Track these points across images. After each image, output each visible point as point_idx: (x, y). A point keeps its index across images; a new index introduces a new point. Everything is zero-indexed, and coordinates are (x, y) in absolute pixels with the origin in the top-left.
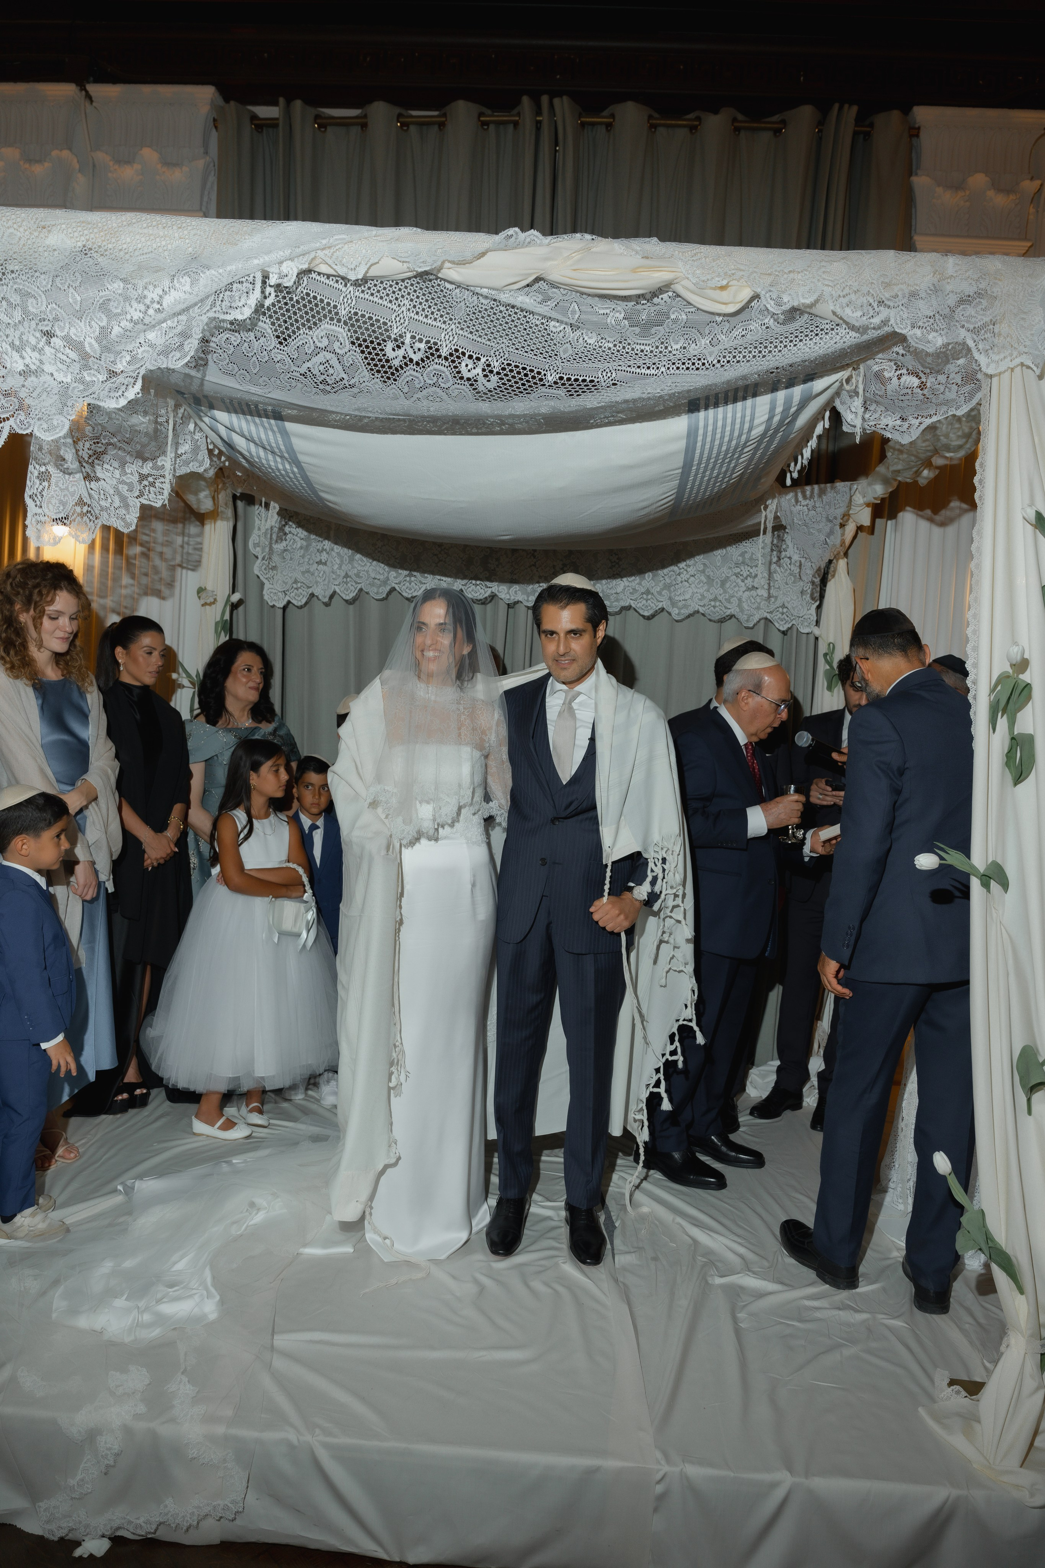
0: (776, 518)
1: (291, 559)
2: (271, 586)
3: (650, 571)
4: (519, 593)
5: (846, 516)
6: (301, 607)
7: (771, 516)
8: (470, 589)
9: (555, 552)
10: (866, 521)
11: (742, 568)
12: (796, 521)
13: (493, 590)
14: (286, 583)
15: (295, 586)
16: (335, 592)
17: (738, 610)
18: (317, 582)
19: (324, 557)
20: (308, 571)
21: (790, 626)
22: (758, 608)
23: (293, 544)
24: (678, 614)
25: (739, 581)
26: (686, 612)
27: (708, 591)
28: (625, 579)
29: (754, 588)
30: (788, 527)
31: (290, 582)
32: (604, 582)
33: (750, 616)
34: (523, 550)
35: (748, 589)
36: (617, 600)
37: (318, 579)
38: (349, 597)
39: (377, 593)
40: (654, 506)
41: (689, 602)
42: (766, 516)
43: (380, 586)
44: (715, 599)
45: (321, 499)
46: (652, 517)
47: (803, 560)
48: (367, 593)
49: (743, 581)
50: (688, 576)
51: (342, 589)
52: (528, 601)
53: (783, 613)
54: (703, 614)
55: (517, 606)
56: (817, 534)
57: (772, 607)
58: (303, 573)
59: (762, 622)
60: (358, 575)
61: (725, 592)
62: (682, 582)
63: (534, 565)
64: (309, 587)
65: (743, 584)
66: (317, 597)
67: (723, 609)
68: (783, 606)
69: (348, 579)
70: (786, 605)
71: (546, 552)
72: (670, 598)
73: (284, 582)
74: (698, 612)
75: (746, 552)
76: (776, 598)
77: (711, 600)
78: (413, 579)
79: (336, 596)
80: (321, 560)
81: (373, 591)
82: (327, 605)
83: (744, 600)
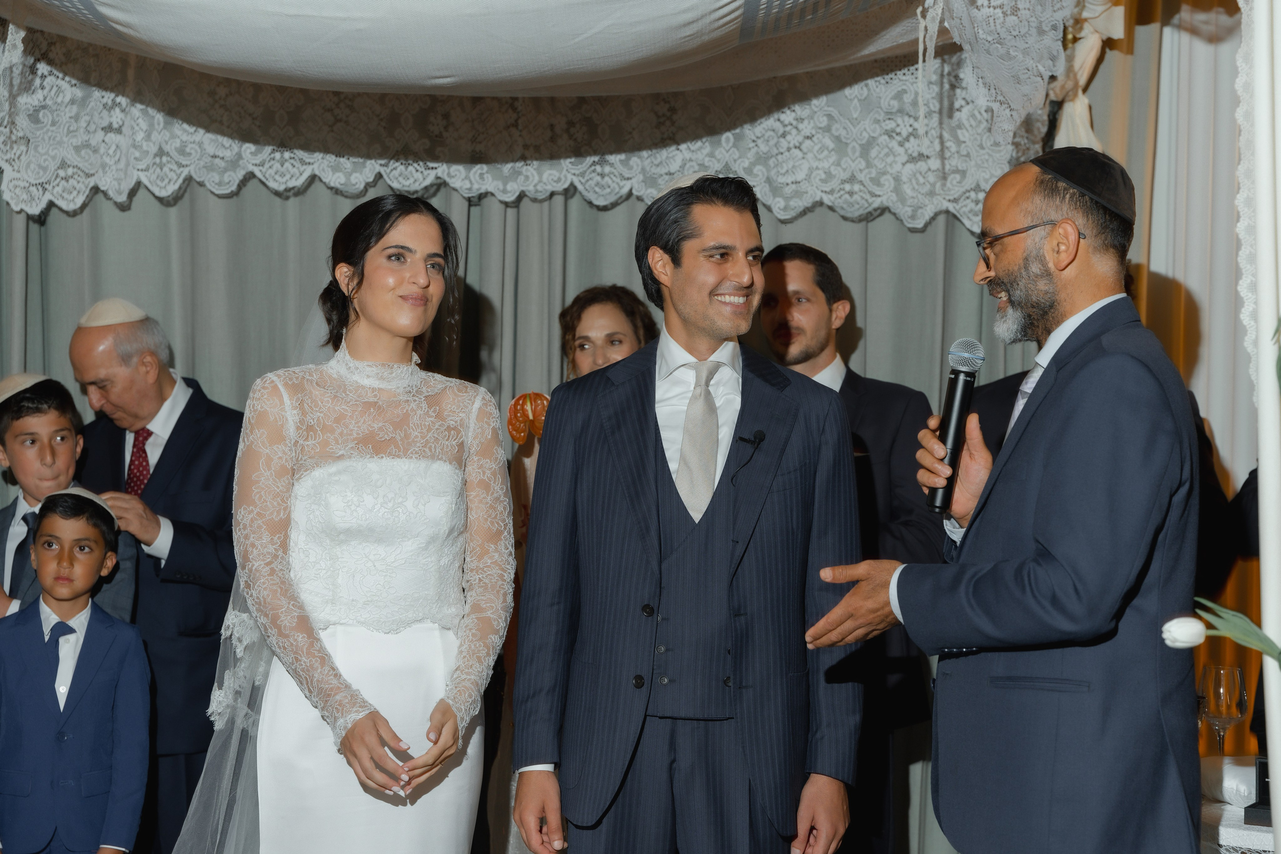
0: (943, 31)
1: (54, 124)
2: (18, 175)
3: (729, 129)
4: (488, 177)
5: (1079, 22)
6: (74, 214)
7: (934, 29)
8: (396, 173)
9: (552, 100)
10: (1118, 32)
11: (899, 121)
12: (982, 35)
14: (45, 169)
15: (62, 173)
16: (139, 184)
17: (894, 197)
18: (104, 166)
19: (116, 117)
20: (87, 145)
22: (932, 194)
23: (57, 94)
24: (786, 209)
25: (894, 144)
26: (800, 204)
27: (838, 164)
28: (683, 147)
29: (922, 157)
30: (966, 47)
31: (52, 166)
32: (645, 154)
33: (916, 209)
34: (493, 98)
35: (912, 159)
37: (107, 160)
38: (167, 190)
39: (220, 184)
40: (708, 20)
41: (804, 186)
42: (926, 28)
43: (225, 170)
44: (852, 179)
45: (103, 18)
46: (706, 38)
47: (995, 106)
48: (201, 184)
49: (901, 144)
50: (800, 138)
51: (154, 177)
52: (505, 191)
53: (977, 201)
54: (831, 208)
55: (485, 201)
56: (1021, 56)
57: (956, 192)
58: (77, 149)
59: (942, 219)
60: (182, 151)
61: (869, 165)
62: (789, 149)
63: (515, 125)
64: (89, 176)
65: (901, 150)
66: (105, 194)
67: (868, 197)
69: (164, 159)
71: (536, 102)
72: (769, 180)
73: (40, 166)
74: (821, 203)
75: (905, 91)
76: (963, 173)
77: (844, 182)
78: (287, 155)
79: (141, 193)
80: (111, 124)
81: (212, 181)
82: (124, 208)
83: (904, 179)
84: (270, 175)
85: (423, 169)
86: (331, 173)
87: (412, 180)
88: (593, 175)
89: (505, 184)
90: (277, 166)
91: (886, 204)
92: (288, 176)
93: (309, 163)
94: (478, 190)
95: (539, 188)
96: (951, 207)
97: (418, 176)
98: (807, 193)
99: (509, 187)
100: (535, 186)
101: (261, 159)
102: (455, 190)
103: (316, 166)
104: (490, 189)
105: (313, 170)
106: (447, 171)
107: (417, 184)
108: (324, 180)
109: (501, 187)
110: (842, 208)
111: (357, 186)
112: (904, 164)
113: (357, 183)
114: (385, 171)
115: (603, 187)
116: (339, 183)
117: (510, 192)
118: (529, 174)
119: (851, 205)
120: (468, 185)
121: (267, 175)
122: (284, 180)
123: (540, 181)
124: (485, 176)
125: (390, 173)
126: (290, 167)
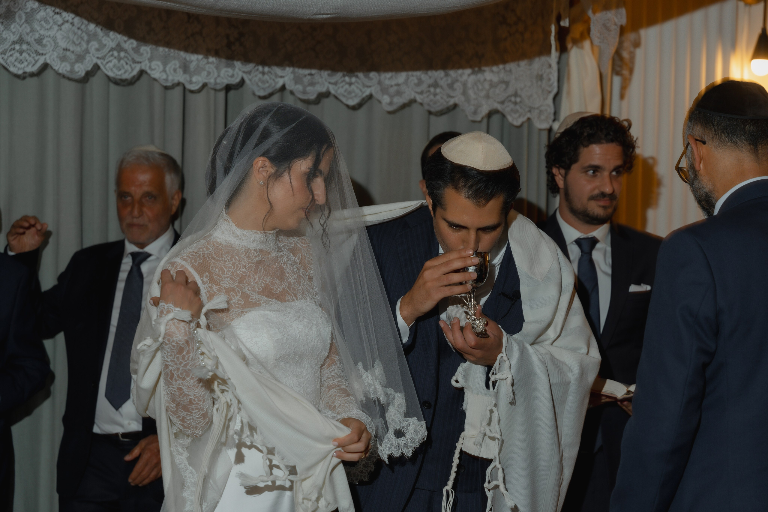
8: (111, 65)
13: (145, 65)
17: (463, 98)
21: (525, 119)
22: (487, 97)
24: (390, 103)
26: (399, 101)
33: (478, 107)
36: (312, 84)
44: (435, 85)
52: (191, 82)
53: (515, 103)
54: (420, 105)
55: (174, 89)
57: (502, 97)
67: (445, 97)
68: (516, 95)
70: (519, 92)
74: (414, 101)
76: (507, 83)
77: (429, 86)
83: (469, 85)
84: (11, 62)
85: (131, 63)
86: (59, 62)
87: (123, 71)
88: (257, 73)
89: (191, 77)
90: (17, 55)
91: (457, 102)
92: (25, 64)
93: (42, 54)
94: (173, 80)
95: (218, 81)
96: (499, 107)
97: (127, 67)
98: (404, 92)
99: (194, 79)
100: (215, 79)
101: (3, 49)
102: (155, 80)
103: (47, 56)
104: (182, 80)
105: (45, 59)
106: (148, 65)
107: (127, 74)
108: (54, 68)
109: (188, 78)
110: (429, 105)
111: (80, 73)
112: (469, 75)
113: (79, 72)
114: (102, 63)
115: (263, 82)
116: (66, 70)
117: (196, 83)
118: (211, 70)
119: (435, 103)
120: (164, 77)
121: (8, 62)
122: (23, 66)
123: (219, 76)
124: (178, 70)
125: (106, 64)
126: (27, 56)
